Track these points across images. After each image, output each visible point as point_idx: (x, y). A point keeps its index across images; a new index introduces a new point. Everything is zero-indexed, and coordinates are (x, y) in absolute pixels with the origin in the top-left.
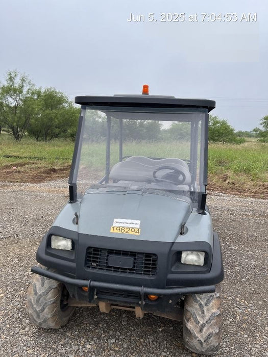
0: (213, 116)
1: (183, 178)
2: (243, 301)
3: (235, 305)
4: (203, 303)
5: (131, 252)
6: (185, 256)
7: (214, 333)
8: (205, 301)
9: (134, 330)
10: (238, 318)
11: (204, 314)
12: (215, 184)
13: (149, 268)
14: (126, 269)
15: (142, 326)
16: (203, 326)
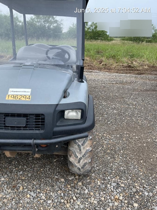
0: (95, 23)
1: (68, 56)
2: (108, 135)
3: (103, 139)
4: (80, 144)
5: (23, 114)
6: (67, 113)
7: (88, 162)
8: (82, 143)
9: (37, 163)
10: (105, 147)
11: (81, 151)
12: (95, 66)
13: (39, 124)
14: (20, 127)
15: (43, 160)
16: (80, 159)
